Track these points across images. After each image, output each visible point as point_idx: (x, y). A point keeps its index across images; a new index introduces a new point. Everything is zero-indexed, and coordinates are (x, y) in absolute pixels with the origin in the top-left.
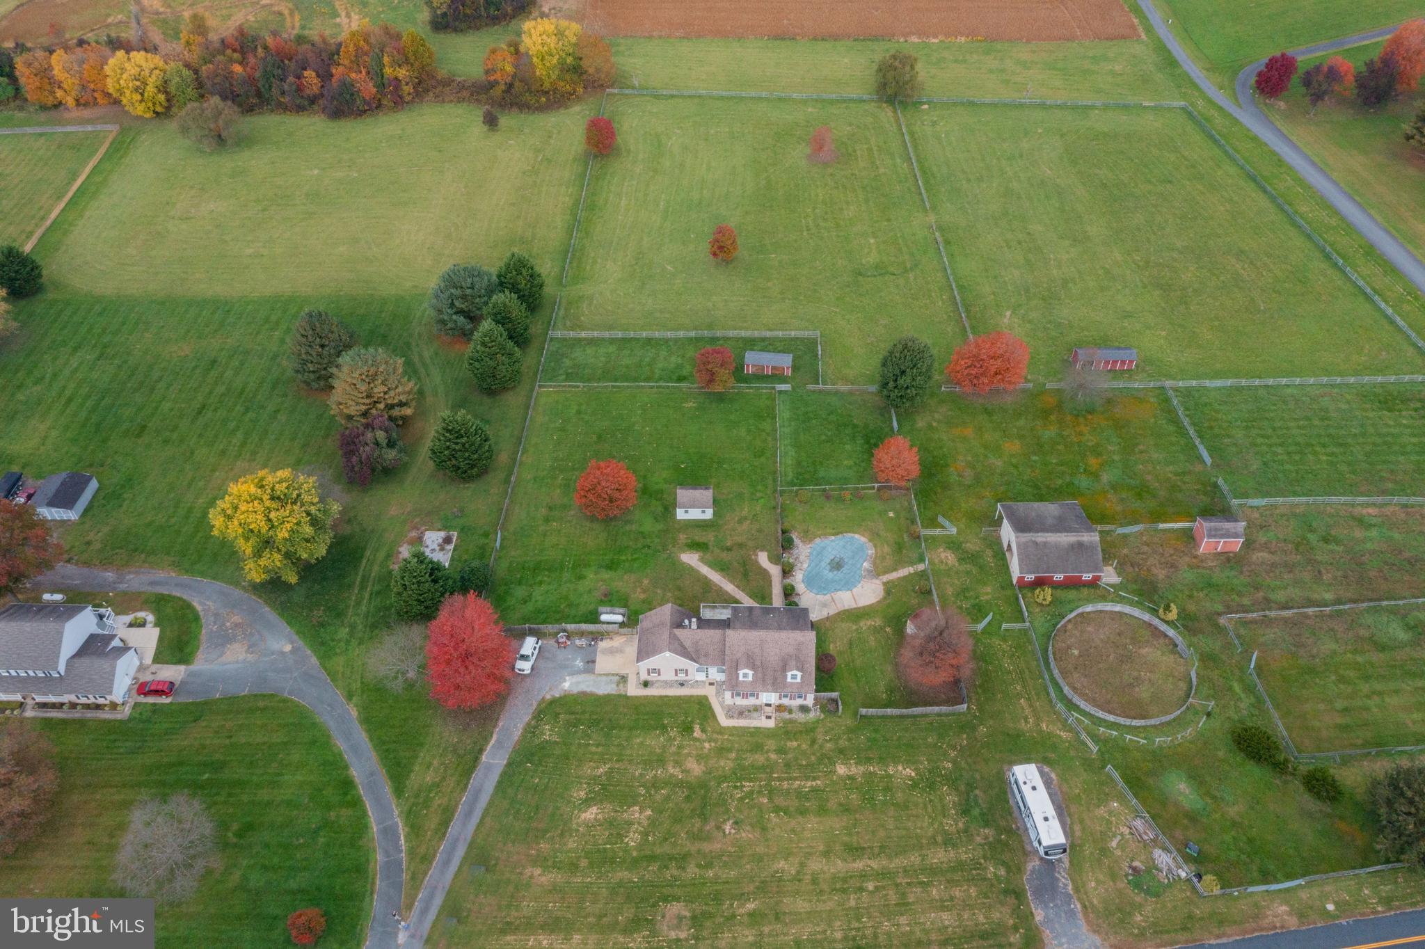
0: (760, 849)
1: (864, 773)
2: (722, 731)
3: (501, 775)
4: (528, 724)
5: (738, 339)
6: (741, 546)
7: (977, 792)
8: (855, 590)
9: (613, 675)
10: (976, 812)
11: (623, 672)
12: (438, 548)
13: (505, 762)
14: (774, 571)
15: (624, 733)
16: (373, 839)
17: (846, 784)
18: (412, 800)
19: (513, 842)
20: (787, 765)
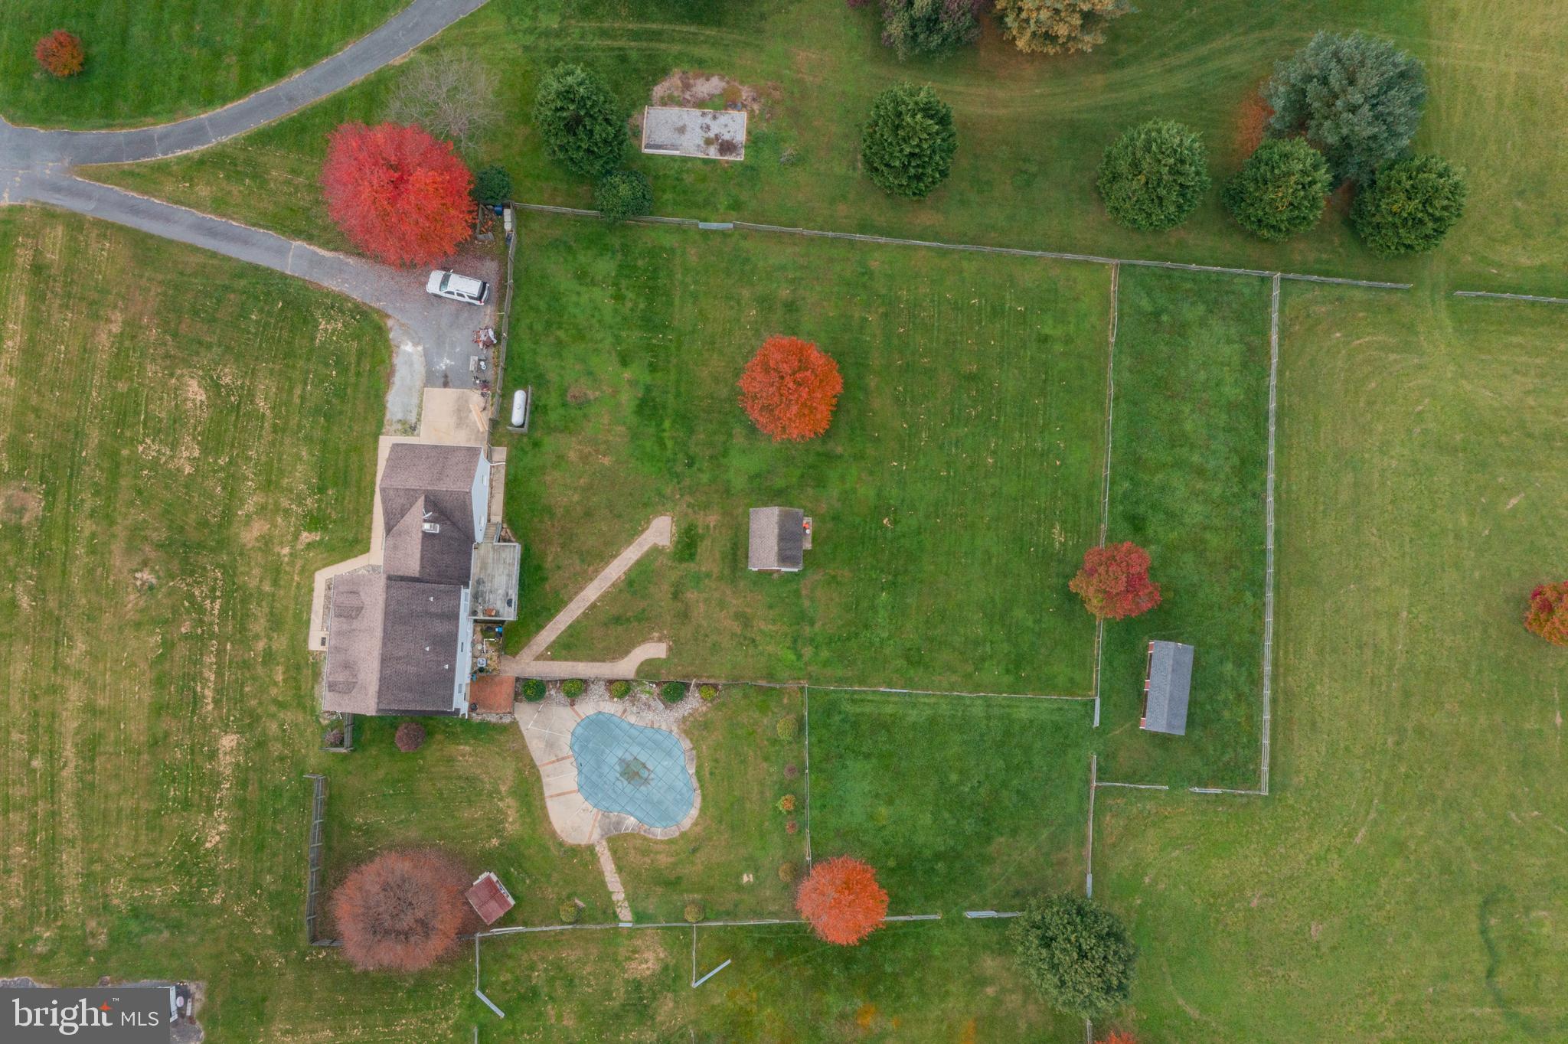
0: (107, 619)
1: (219, 774)
2: (308, 574)
3: (268, 269)
4: (347, 299)
5: (1256, 632)
6: (685, 616)
7: (166, 934)
8: (580, 797)
9: (419, 414)
10: (134, 926)
11: (422, 428)
12: (711, 135)
13: (288, 272)
14: (626, 667)
15: (318, 434)
16: (188, 116)
17: (203, 746)
18: (242, 157)
19: (165, 294)
20: (246, 665)
